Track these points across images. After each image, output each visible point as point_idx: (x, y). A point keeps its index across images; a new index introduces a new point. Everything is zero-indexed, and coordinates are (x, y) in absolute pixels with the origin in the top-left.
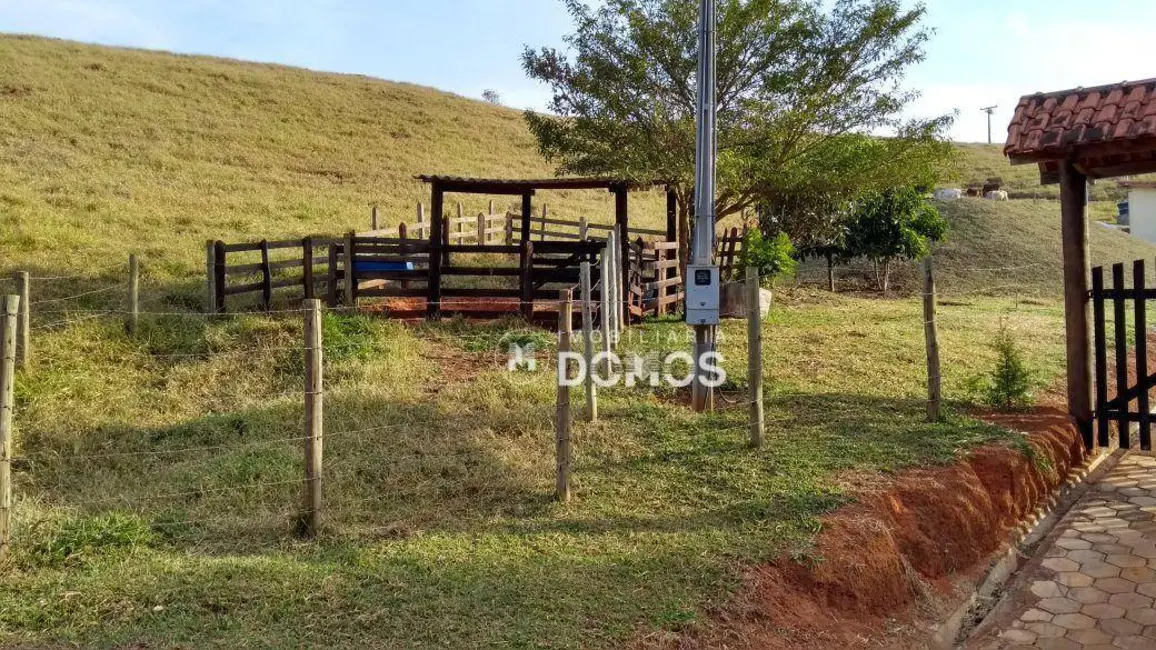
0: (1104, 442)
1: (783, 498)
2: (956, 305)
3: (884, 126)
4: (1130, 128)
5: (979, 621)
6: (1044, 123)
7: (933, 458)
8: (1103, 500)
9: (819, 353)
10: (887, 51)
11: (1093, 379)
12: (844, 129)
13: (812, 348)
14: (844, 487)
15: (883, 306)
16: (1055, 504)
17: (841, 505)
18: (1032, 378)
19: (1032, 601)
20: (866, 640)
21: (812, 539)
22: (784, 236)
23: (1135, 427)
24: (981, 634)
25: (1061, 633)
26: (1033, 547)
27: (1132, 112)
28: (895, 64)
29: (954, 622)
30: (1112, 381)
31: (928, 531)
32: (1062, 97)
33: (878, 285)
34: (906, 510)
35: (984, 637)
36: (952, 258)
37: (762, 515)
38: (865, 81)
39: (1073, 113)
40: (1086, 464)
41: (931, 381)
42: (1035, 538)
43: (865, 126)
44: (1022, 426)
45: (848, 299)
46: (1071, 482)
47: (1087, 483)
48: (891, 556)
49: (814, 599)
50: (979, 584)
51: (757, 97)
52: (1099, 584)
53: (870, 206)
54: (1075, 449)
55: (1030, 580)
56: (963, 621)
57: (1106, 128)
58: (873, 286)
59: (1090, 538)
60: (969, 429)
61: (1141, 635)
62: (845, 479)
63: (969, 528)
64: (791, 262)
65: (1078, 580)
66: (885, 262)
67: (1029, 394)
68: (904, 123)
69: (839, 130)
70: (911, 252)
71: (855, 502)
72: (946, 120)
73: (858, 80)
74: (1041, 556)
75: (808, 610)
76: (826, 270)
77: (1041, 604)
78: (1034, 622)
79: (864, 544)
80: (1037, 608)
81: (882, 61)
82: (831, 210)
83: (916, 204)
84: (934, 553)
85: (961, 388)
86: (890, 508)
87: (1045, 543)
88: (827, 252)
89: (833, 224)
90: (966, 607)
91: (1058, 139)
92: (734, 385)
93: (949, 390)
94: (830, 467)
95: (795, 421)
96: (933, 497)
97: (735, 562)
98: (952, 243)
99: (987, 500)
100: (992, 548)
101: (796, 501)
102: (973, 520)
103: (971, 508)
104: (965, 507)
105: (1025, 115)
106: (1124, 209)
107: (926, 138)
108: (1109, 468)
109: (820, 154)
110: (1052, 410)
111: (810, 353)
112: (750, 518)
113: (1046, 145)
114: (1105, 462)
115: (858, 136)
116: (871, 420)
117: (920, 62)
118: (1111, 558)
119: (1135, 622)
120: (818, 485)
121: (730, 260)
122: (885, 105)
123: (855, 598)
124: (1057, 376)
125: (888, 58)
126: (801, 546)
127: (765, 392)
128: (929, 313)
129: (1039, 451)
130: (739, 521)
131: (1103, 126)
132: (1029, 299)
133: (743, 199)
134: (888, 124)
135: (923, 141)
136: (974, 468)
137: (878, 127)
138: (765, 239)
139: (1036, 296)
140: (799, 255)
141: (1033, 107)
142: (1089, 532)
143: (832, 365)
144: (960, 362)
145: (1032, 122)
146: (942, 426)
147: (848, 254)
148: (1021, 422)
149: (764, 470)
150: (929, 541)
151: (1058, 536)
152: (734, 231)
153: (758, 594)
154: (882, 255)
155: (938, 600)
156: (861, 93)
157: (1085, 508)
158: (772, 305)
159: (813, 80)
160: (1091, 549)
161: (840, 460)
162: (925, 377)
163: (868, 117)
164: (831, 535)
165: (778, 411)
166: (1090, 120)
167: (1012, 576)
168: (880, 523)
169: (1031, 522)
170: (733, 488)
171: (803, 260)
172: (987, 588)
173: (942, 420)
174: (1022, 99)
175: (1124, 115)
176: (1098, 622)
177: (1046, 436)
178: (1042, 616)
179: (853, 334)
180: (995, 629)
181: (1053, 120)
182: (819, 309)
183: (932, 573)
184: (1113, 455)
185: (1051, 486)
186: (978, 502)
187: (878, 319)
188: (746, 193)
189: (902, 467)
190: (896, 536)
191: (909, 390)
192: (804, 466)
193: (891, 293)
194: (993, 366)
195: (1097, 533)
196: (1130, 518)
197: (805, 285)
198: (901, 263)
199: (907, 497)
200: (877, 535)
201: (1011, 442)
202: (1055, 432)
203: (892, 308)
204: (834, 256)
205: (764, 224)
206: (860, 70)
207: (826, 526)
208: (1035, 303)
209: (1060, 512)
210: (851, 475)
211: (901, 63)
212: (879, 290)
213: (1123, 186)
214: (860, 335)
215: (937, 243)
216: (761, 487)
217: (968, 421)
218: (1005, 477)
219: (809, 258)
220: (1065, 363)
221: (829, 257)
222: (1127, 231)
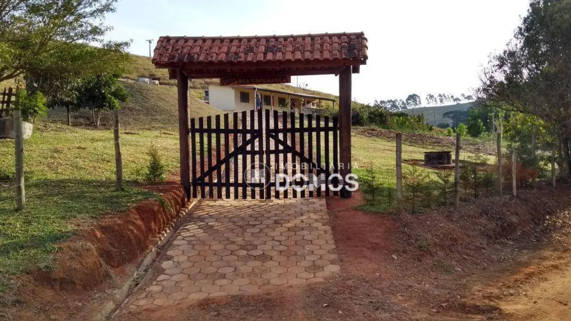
0: (195, 196)
1: (36, 236)
2: (133, 134)
3: (95, 42)
4: (206, 58)
5: (137, 285)
6: (170, 51)
7: (118, 209)
8: (193, 221)
9: (59, 158)
10: (96, 3)
11: (191, 168)
12: (74, 40)
13: (56, 155)
14: (70, 227)
15: (96, 134)
16: (174, 225)
17: (68, 237)
18: (165, 168)
19: (162, 271)
20: (80, 304)
21: (52, 256)
22: (40, 94)
23: (207, 189)
24: (138, 291)
25: (174, 283)
26: (164, 246)
27: (206, 50)
28: (101, 11)
29: (126, 288)
30: (198, 168)
31: (114, 245)
32: (178, 39)
33: (94, 123)
34: (103, 236)
35: (140, 291)
36: (131, 111)
37: (22, 247)
38: (85, 17)
39: (182, 48)
40: (188, 206)
41: (117, 171)
42: (165, 242)
43: (85, 40)
44: (161, 191)
45: (77, 129)
46: (181, 215)
47: (187, 214)
48: (95, 260)
49: (52, 287)
50: (138, 267)
51: (23, 16)
52: (191, 259)
53: (90, 82)
54: (183, 200)
55: (161, 261)
56: (130, 285)
57: (196, 56)
58: (92, 123)
59: (187, 239)
60: (136, 194)
61: (206, 278)
62: (71, 223)
63: (134, 241)
64: (45, 108)
65: (182, 258)
66: (98, 111)
67: (164, 176)
68: (105, 42)
69: (71, 40)
70: (111, 107)
71: (77, 234)
72: (126, 44)
73: (81, 16)
74: (167, 250)
75: (48, 294)
76: (66, 114)
77: (166, 272)
78: (162, 281)
79: (80, 255)
80: (164, 274)
81: (94, 8)
82: (68, 83)
83: (114, 83)
84: (117, 255)
85: (133, 174)
86: (95, 235)
87: (169, 243)
88: (67, 104)
89: (70, 90)
90: (132, 279)
91: (176, 59)
92: (8, 177)
93: (126, 175)
94: (63, 218)
95: (44, 194)
96: (117, 228)
97: (5, 275)
98: (131, 104)
99: (143, 227)
100: (144, 249)
101: (43, 238)
102: (136, 237)
103: (135, 231)
104: (132, 231)
105: (161, 45)
106: (207, 93)
107: (116, 51)
108: (197, 207)
109: (61, 52)
110: (174, 183)
111: (55, 158)
112: (15, 250)
113: (171, 61)
114: (195, 204)
115: (82, 45)
116: (87, 192)
117: (113, 12)
118: (196, 247)
119: (204, 273)
120: (56, 228)
121: (8, 106)
122: (96, 31)
123: (76, 284)
124: (176, 167)
125: (97, 7)
126: (45, 261)
127: (26, 180)
128: (117, 137)
129: (167, 202)
130: (8, 252)
131: (195, 55)
132: (166, 132)
133: (14, 72)
134: (97, 41)
135: (115, 52)
136: (137, 212)
137: (92, 42)
138: (30, 95)
139: (170, 131)
140: (50, 105)
141: (165, 41)
142: (187, 236)
143: (67, 164)
144: (133, 162)
145: (165, 49)
146: (123, 193)
147: (78, 106)
148: (160, 189)
149: (24, 223)
150: (114, 250)
151: (174, 240)
152: (11, 89)
153: (18, 290)
154: (96, 108)
155: (118, 277)
156: (83, 23)
157: (186, 226)
158: (33, 131)
159: (56, 12)
160: (188, 244)
161: (69, 214)
162: (115, 170)
163: (87, 36)
164: (62, 253)
165: (35, 190)
166: (190, 51)
167: (154, 261)
168: (89, 244)
169: (163, 235)
170: (4, 234)
171: (53, 108)
172: (143, 268)
173: (123, 190)
174: (160, 38)
175: (203, 51)
176: (189, 276)
177: (170, 195)
178: (166, 277)
179: (79, 148)
180: (144, 287)
181: (174, 49)
182: (62, 134)
183: (116, 265)
184: (199, 201)
185: (172, 217)
186: (139, 228)
187: (93, 140)
188: (17, 68)
189: (101, 214)
190: (98, 249)
191: (107, 176)
192: (48, 219)
193: (102, 127)
194: (148, 163)
195: (191, 236)
196: (204, 228)
197: (54, 122)
198: (106, 112)
199: (103, 229)
200: (88, 250)
201: (154, 199)
202: (174, 193)
203: (101, 135)
204: (70, 107)
205: (29, 87)
206: (82, 11)
207: (60, 248)
208: (169, 134)
209: (176, 229)
210: (74, 221)
211: (103, 11)
212: (95, 126)
213: (207, 83)
214: (82, 149)
215: (125, 104)
216: (22, 232)
217: (135, 190)
218: (151, 215)
219: (56, 107)
220: (179, 161)
221: (67, 107)
222: (208, 103)
